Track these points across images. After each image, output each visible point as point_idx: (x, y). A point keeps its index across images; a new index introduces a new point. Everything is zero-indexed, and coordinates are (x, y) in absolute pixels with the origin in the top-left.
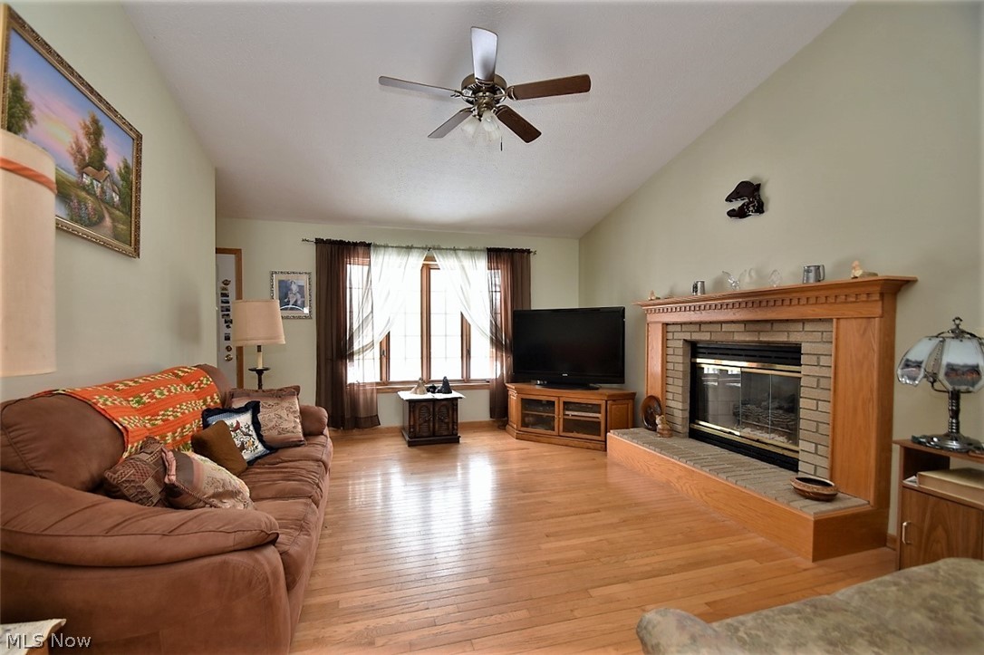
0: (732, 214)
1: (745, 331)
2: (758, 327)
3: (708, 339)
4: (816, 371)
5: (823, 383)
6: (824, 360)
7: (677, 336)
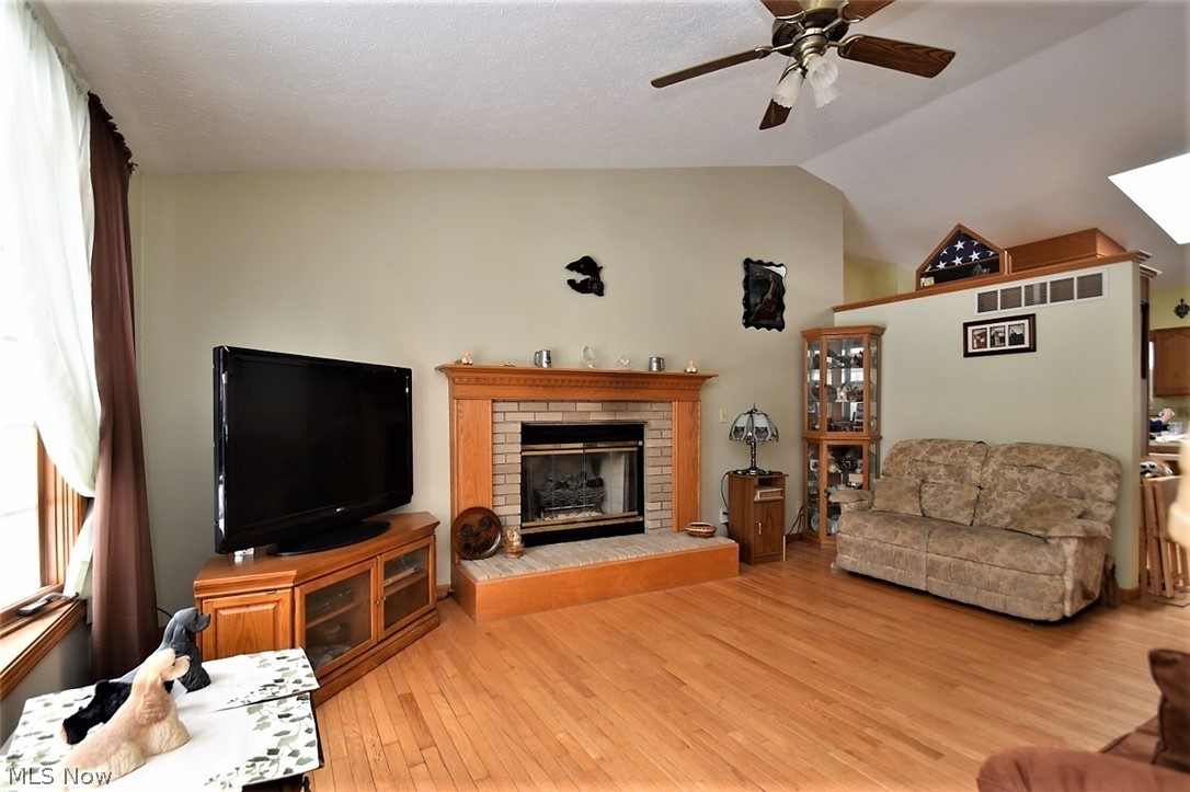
0: (571, 283)
1: (603, 411)
2: (614, 406)
3: (560, 420)
4: (660, 443)
5: (666, 452)
6: (666, 434)
7: (509, 417)
